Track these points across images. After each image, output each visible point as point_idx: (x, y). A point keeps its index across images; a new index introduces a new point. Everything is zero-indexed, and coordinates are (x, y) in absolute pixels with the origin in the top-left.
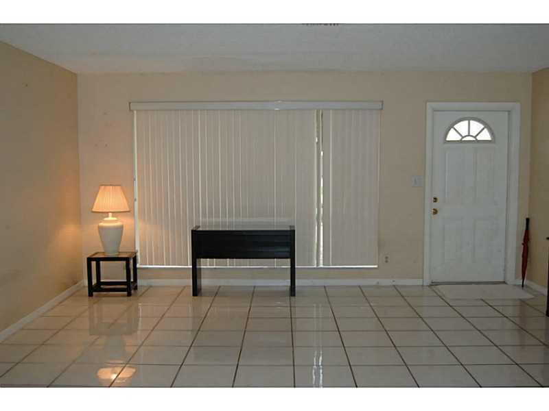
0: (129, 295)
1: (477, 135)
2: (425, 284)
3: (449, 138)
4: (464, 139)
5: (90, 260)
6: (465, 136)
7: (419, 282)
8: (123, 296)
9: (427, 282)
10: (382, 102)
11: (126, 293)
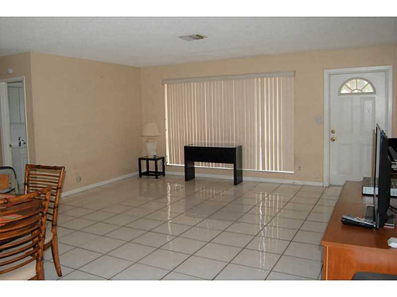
0: (157, 178)
1: (363, 89)
2: (325, 186)
3: (342, 92)
4: (353, 92)
5: (140, 159)
6: (354, 90)
7: (320, 184)
8: (154, 178)
9: (326, 184)
10: (295, 71)
11: (155, 177)
